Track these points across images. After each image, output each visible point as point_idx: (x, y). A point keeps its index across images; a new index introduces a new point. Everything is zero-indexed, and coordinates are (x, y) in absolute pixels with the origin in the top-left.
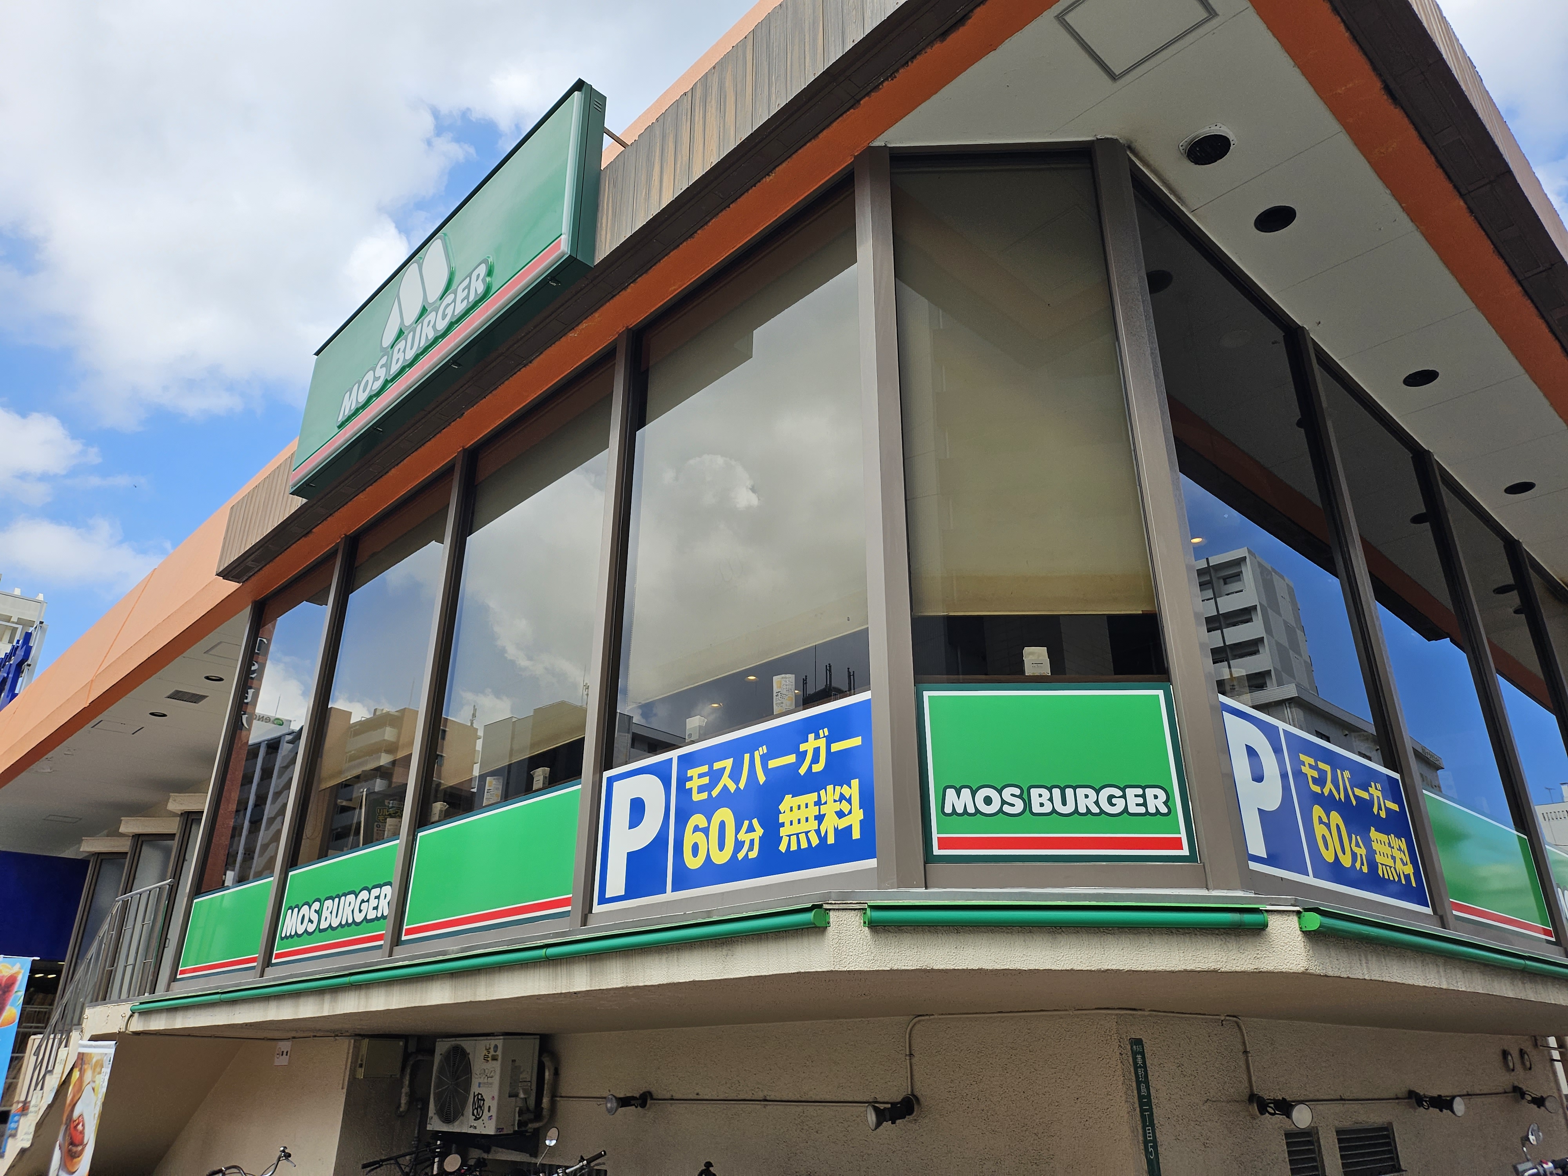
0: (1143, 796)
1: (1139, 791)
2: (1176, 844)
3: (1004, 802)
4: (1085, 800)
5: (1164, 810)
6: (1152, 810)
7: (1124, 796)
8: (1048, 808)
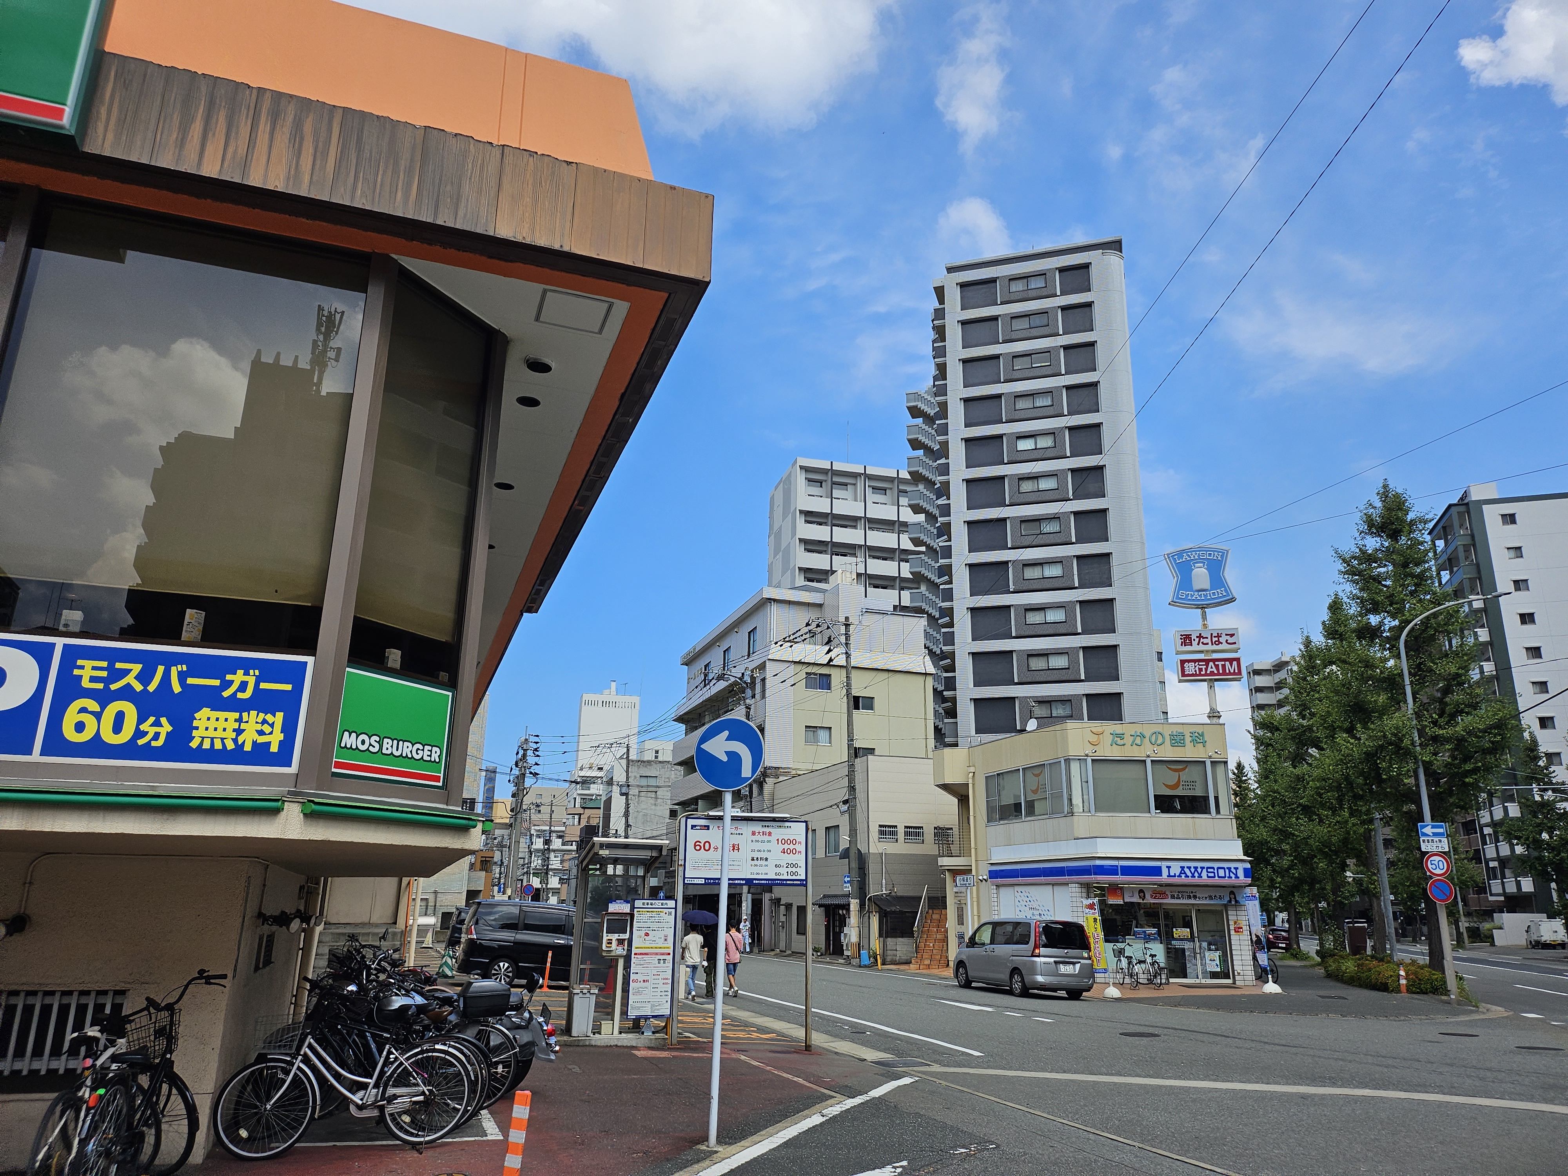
0: (431, 751)
1: (430, 748)
2: (437, 779)
3: (370, 745)
4: (406, 749)
5: (437, 760)
6: (433, 760)
7: (423, 750)
8: (389, 752)
